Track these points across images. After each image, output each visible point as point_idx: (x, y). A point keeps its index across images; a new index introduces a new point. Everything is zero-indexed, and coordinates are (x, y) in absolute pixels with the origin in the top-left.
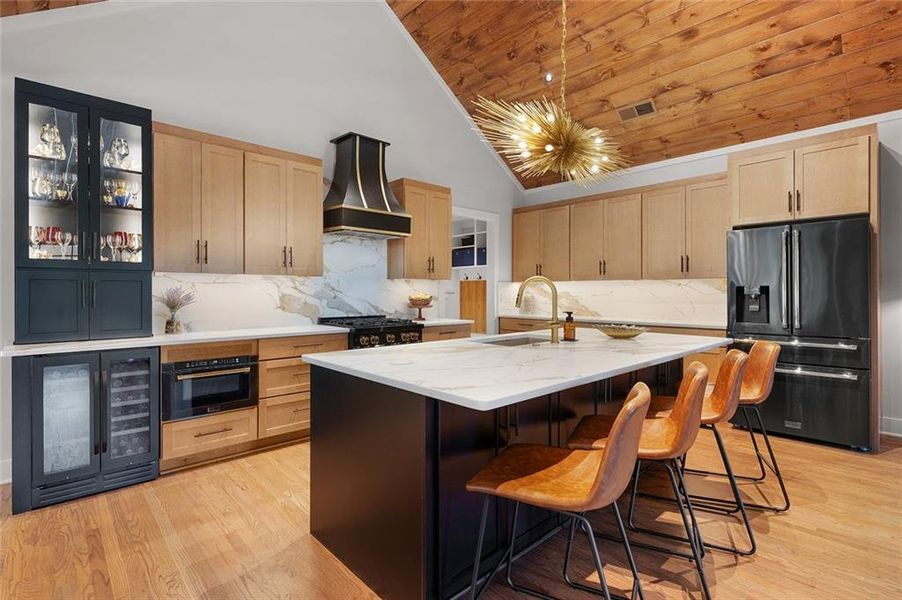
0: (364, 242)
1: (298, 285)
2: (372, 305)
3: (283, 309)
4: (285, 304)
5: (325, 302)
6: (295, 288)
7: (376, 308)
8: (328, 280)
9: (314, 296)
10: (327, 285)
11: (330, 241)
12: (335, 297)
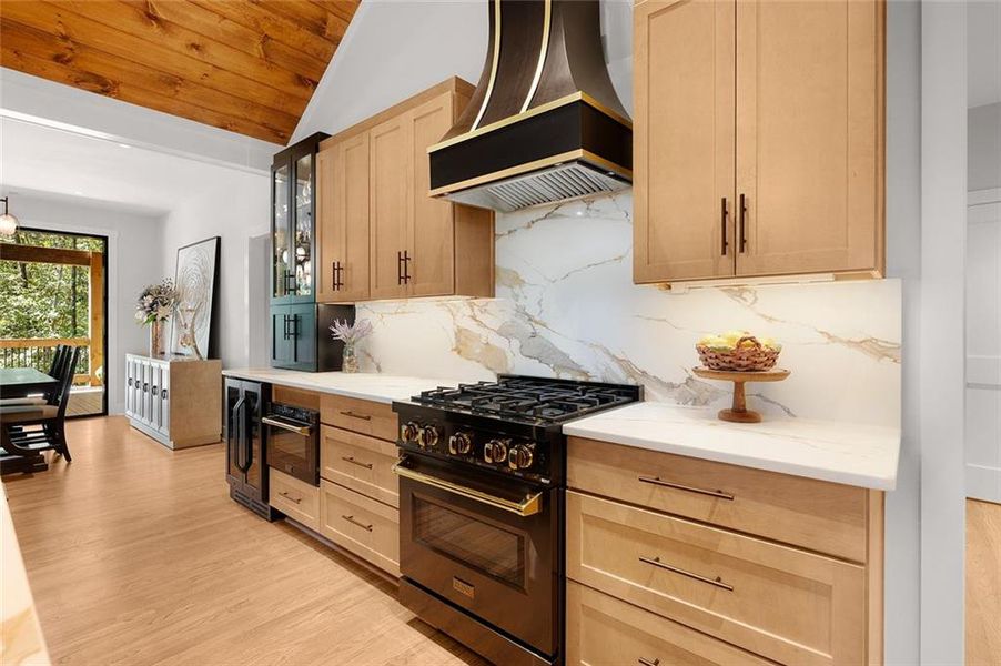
0: (594, 206)
1: (477, 312)
2: (614, 357)
3: (459, 353)
4: (462, 344)
5: (516, 343)
6: (474, 318)
7: (625, 364)
8: (521, 302)
9: (500, 333)
10: (521, 312)
11: (525, 223)
12: (534, 335)
